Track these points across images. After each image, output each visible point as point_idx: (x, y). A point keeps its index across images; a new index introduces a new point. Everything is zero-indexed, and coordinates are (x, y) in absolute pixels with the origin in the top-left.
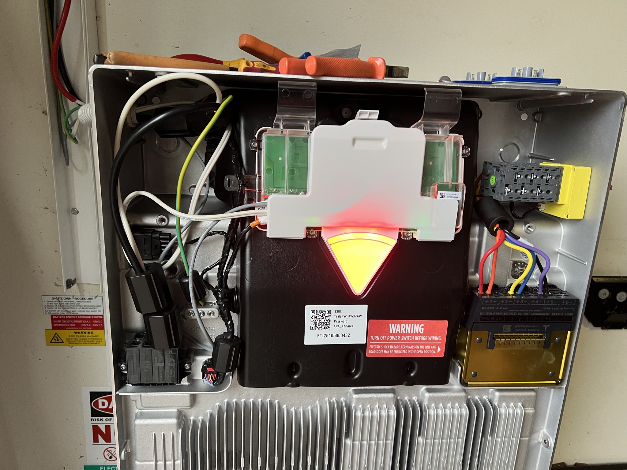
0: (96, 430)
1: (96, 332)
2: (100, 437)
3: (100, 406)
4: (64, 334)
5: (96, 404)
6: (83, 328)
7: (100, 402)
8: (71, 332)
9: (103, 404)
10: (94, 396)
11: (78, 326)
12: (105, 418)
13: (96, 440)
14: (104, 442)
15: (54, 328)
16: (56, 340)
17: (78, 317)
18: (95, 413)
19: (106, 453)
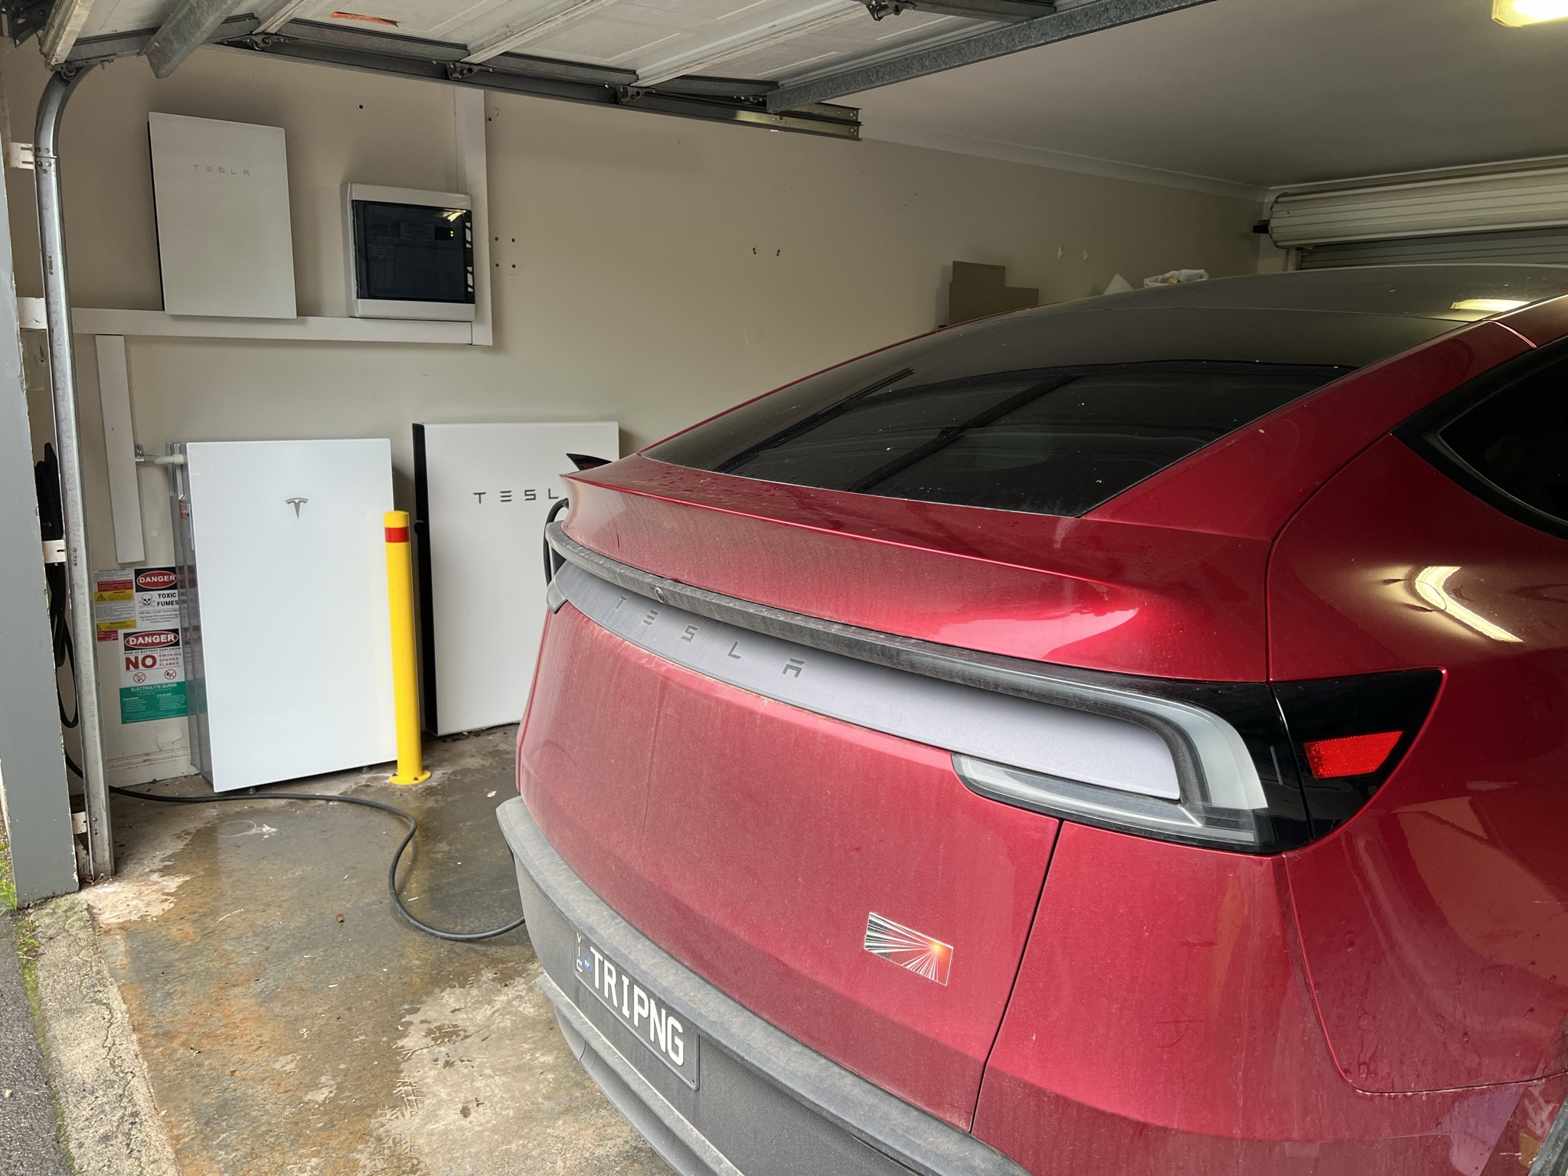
0: (128, 661)
1: (128, 591)
2: (131, 666)
3: (131, 643)
4: (106, 594)
5: (128, 642)
6: (119, 589)
7: (131, 640)
8: (111, 593)
9: (133, 641)
10: (126, 635)
11: (116, 588)
12: (134, 651)
13: (128, 668)
14: (134, 669)
15: (99, 591)
16: (101, 598)
17: (115, 582)
18: (127, 648)
19: (136, 677)
